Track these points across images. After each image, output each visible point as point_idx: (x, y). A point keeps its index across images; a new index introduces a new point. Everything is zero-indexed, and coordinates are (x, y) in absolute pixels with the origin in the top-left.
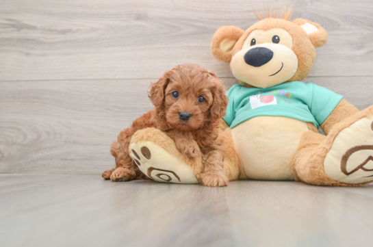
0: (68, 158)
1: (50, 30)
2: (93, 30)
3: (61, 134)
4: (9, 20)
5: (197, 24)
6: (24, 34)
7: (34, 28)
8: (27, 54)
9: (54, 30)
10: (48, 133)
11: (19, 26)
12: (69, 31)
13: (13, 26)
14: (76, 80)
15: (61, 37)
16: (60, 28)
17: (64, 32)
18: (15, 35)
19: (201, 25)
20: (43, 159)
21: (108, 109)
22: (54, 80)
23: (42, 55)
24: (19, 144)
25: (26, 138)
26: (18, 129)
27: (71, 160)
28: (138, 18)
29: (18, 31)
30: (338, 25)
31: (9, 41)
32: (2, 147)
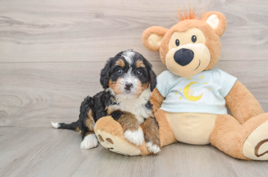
0: (52, 117)
1: (33, 25)
2: (65, 25)
3: (46, 101)
4: (4, 17)
5: (140, 21)
6: (14, 28)
7: (19, 23)
8: (19, 43)
9: (37, 25)
10: (37, 99)
11: (10, 22)
12: (47, 26)
13: (7, 22)
14: (55, 62)
15: (43, 30)
16: (41, 24)
17: (44, 27)
18: (8, 28)
19: (143, 21)
20: (35, 117)
21: (78, 83)
22: (39, 62)
23: (29, 44)
24: (18, 107)
25: (22, 103)
26: (16, 97)
27: (54, 118)
28: (98, 16)
29: (11, 25)
30: (246, 22)
31: (5, 33)
32: (6, 109)
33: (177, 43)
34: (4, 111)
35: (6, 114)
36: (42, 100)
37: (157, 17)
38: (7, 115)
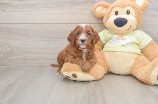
33: (117, 13)
36: (20, 48)
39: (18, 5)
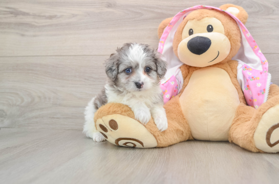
0: (55, 117)
1: (39, 16)
2: (74, 16)
3: (50, 99)
4: (8, 8)
5: (156, 10)
6: (20, 19)
7: (24, 14)
8: (23, 35)
9: (43, 16)
10: (40, 97)
11: (16, 13)
12: (55, 17)
13: (12, 13)
14: (61, 56)
15: (49, 22)
16: (47, 14)
17: (51, 17)
18: (13, 20)
19: (159, 11)
20: (36, 117)
21: (85, 79)
22: (44, 56)
23: (34, 36)
24: (18, 106)
25: (23, 101)
26: (17, 94)
27: (58, 118)
28: (109, 6)
29: (15, 17)
30: (273, 11)
31: (9, 25)
32: (5, 108)
34: (3, 111)
35: (4, 114)
36: (45, 98)
37: (174, 7)
38: (6, 115)
39: (45, 26)
